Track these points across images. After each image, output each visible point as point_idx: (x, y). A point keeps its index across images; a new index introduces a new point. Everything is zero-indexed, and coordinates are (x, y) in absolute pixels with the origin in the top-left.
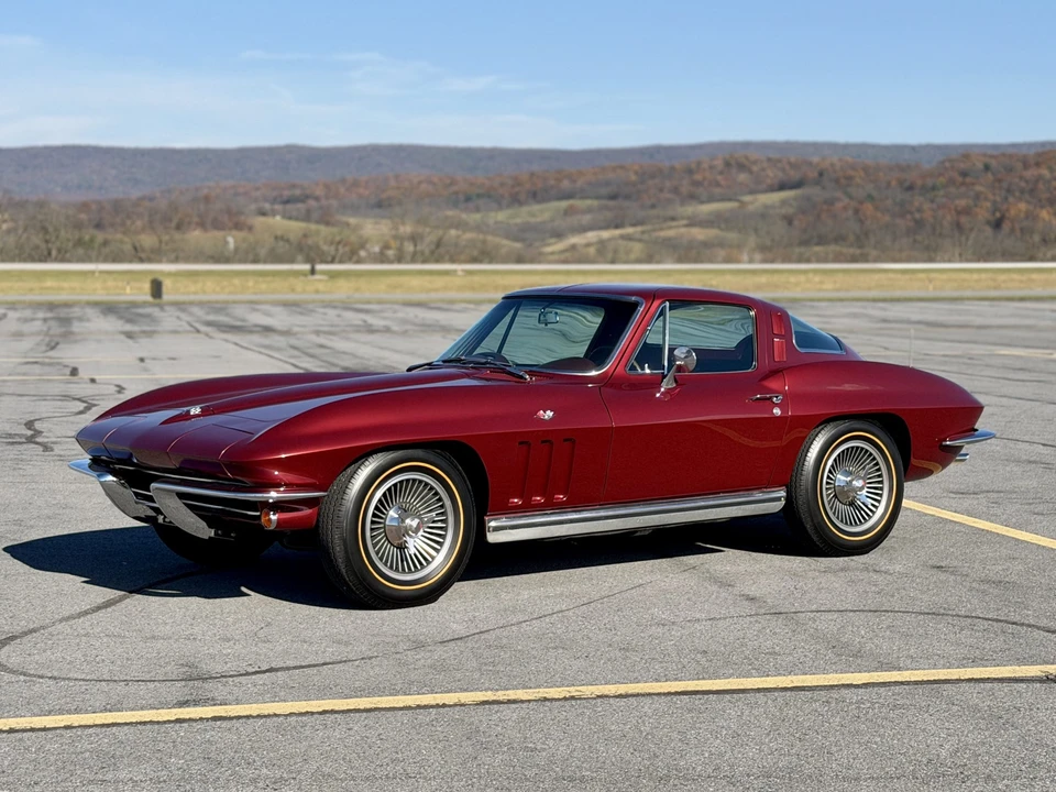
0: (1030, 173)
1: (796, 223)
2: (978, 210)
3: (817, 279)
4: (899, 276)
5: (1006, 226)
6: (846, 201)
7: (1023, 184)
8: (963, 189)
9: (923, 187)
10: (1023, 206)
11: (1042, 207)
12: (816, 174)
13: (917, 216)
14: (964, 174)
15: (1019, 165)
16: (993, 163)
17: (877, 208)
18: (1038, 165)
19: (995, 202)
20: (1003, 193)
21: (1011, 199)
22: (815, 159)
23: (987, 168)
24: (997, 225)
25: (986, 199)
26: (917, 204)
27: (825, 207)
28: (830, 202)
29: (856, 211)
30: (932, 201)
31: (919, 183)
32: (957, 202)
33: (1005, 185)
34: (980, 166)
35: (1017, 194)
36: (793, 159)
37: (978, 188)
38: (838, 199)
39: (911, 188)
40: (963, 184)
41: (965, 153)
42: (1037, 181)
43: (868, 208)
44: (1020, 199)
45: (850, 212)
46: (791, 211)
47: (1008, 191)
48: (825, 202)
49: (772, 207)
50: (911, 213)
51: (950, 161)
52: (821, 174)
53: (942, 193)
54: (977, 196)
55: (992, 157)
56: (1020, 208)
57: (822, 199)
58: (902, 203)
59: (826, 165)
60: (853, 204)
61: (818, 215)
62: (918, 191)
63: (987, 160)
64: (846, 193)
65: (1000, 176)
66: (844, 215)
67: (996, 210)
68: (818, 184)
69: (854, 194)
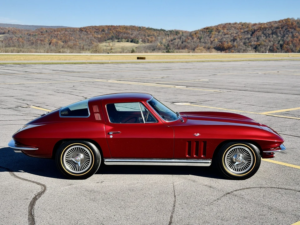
0: (56, 33)
1: (4, 42)
2: (45, 40)
3: (19, 57)
4: (37, 56)
5: (52, 44)
6: (15, 37)
7: (54, 35)
8: (42, 36)
9: (33, 35)
10: (55, 40)
11: (59, 40)
12: (8, 31)
13: (32, 41)
14: (42, 32)
15: (54, 31)
16: (48, 30)
17: (22, 39)
18: (58, 31)
19: (49, 39)
20: (51, 37)
21: (52, 38)
22: (7, 28)
23: (46, 31)
24: (50, 44)
25: (47, 38)
26: (32, 39)
27: (10, 39)
29: (18, 40)
30: (35, 38)
31: (32, 34)
32: (41, 38)
33: (51, 35)
34: (45, 31)
35: (53, 37)
36: (2, 27)
37: (45, 35)
38: (13, 37)
39: (30, 35)
40: (41, 35)
41: (41, 27)
42: (57, 35)
43: (21, 39)
44: (54, 38)
45: (16, 40)
46: (2, 39)
47: (51, 36)
48: (10, 38)
50: (30, 41)
51: (38, 29)
52: (9, 31)
53: (37, 36)
54: (45, 37)
55: (47, 29)
56: (54, 40)
57: (9, 37)
58: (28, 38)
59: (10, 29)
60: (17, 38)
61: (9, 41)
62: (31, 36)
63: (46, 29)
64: (15, 36)
65: (50, 33)
66: (15, 41)
67: (49, 40)
68: (8, 33)
69: (17, 36)
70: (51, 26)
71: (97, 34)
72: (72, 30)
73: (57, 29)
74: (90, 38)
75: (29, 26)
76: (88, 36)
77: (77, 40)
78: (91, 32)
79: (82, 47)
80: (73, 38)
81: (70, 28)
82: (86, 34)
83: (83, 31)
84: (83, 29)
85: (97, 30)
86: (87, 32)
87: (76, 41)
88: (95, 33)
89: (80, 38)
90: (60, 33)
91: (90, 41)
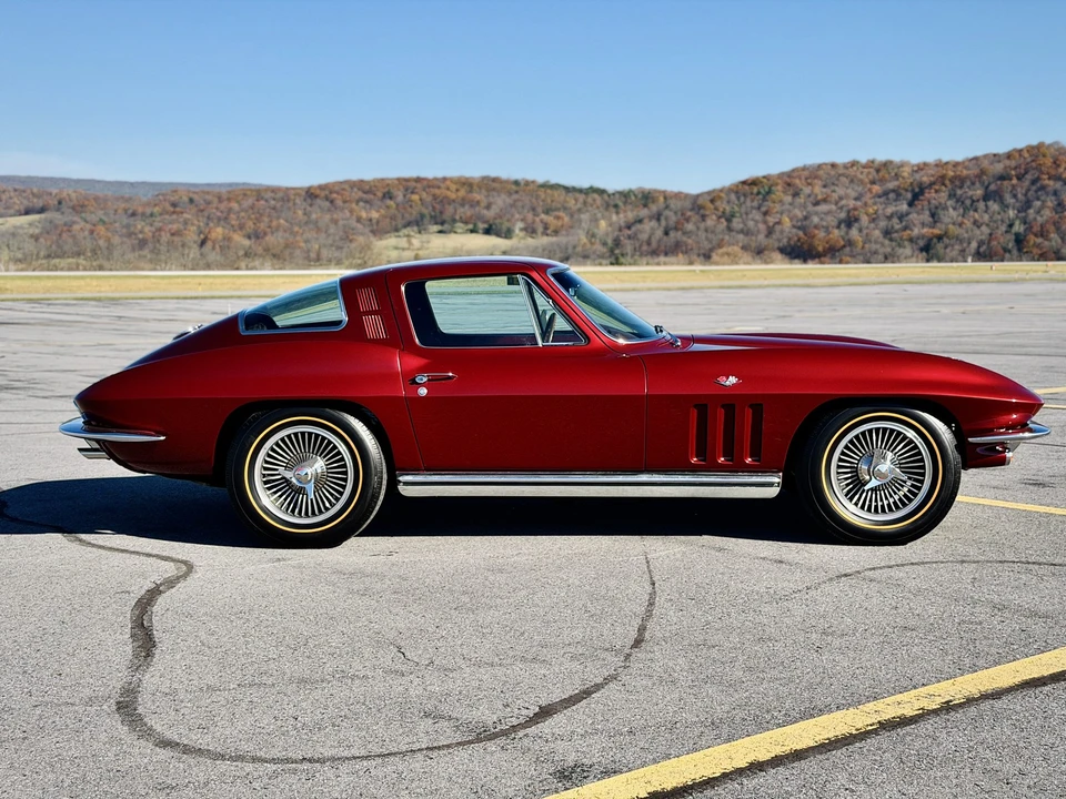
0: (223, 206)
1: (41, 240)
2: (187, 232)
5: (209, 244)
6: (83, 224)
7: (219, 214)
8: (174, 217)
9: (143, 214)
10: (219, 230)
11: (234, 231)
12: (56, 203)
13: (141, 236)
14: (174, 205)
15: (216, 200)
16: (195, 197)
17: (107, 229)
18: (229, 199)
19: (199, 227)
20: (205, 220)
21: (211, 225)
22: (54, 191)
23: (191, 201)
24: (203, 243)
25: (193, 224)
26: (139, 227)
27: (65, 228)
28: (69, 226)
29: (92, 232)
30: (151, 225)
31: (140, 210)
32: (170, 226)
33: (206, 214)
34: (185, 199)
35: (215, 221)
36: (35, 190)
37: (186, 216)
38: (74, 222)
39: (134, 214)
40: (174, 212)
41: (175, 188)
42: (229, 212)
43: (101, 229)
44: (218, 225)
45: (86, 233)
46: (37, 231)
47: (208, 218)
48: (65, 224)
49: (21, 227)
50: (135, 234)
51: (163, 195)
52: (60, 203)
53: (158, 219)
54: (186, 222)
55: (195, 193)
56: (218, 232)
57: (62, 222)
58: (128, 226)
59: (65, 195)
60: (88, 226)
61: (60, 235)
62: (139, 217)
63: (191, 195)
64: (82, 218)
65: (202, 207)
66: (82, 235)
67: (201, 232)
68: (58, 210)
69: (88, 219)
70: (208, 185)
71: (368, 206)
72: (280, 195)
73: (229, 192)
74: (341, 223)
75: (132, 184)
76: (335, 216)
77: (296, 229)
78: (345, 202)
79: (313, 255)
80: (282, 221)
81: (274, 190)
82: (329, 210)
83: (316, 196)
84: (318, 192)
85: (365, 193)
86: (332, 202)
87: (295, 234)
88: (361, 204)
89: (306, 223)
90: (240, 205)
91: (341, 233)
